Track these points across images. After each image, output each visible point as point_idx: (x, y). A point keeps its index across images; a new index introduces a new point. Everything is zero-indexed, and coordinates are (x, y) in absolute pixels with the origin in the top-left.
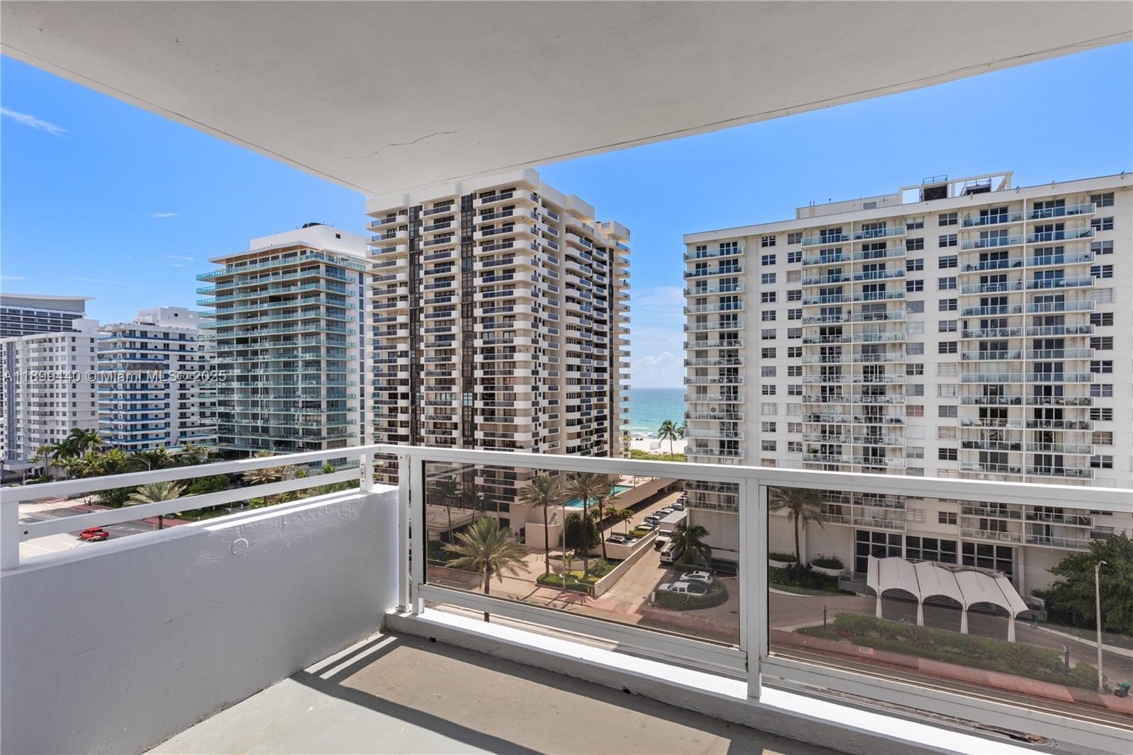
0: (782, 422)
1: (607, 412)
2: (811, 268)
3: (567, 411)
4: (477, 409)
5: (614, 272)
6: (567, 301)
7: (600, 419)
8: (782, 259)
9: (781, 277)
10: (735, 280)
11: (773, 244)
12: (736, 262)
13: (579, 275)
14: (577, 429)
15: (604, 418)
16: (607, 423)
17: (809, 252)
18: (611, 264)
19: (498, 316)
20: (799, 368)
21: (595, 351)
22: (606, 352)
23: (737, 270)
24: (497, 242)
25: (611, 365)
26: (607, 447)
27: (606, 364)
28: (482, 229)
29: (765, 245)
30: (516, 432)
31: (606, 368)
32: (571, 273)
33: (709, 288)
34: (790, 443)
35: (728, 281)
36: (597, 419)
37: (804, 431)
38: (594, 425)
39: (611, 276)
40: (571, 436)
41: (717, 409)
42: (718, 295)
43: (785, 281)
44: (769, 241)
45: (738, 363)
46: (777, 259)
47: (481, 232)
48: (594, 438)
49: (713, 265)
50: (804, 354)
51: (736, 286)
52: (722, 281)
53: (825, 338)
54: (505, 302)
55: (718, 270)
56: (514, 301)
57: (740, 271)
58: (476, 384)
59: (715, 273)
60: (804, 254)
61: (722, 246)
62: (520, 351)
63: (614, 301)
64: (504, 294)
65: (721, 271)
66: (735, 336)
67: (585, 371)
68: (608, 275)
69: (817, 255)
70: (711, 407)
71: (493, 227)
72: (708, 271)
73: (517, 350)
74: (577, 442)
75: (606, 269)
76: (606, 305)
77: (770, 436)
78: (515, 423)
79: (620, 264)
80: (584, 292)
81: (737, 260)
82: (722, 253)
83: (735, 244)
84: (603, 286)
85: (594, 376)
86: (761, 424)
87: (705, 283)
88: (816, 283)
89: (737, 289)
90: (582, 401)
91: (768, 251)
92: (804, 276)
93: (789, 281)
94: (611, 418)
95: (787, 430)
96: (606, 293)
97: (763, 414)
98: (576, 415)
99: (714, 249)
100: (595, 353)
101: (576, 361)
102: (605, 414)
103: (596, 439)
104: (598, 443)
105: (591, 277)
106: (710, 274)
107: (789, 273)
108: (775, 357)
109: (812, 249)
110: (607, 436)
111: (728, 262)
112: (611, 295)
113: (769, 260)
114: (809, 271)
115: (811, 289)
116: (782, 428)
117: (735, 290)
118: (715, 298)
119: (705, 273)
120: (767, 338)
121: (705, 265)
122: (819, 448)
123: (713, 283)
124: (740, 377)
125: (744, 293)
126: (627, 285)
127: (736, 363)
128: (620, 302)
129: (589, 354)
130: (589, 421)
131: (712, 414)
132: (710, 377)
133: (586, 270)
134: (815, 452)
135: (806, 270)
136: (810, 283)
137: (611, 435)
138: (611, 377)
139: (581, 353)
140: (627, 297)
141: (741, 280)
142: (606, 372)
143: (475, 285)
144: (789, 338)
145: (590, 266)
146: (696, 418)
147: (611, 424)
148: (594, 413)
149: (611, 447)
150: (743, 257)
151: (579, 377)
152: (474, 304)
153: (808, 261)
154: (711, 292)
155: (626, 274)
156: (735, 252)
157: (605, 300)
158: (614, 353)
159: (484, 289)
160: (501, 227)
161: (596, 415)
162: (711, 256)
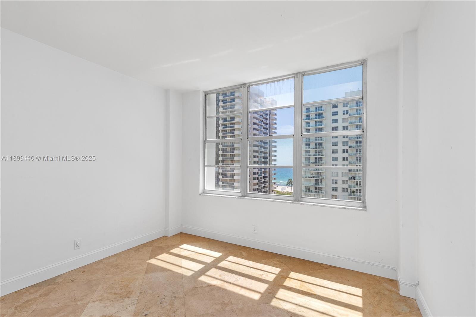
0: (340, 179)
2: (352, 117)
3: (253, 174)
4: (219, 173)
5: (271, 118)
6: (254, 130)
7: (265, 178)
8: (340, 113)
9: (340, 121)
10: (322, 122)
11: (337, 107)
12: (322, 114)
13: (258, 119)
14: (257, 181)
15: (266, 177)
16: (267, 179)
17: (351, 110)
18: (270, 115)
19: (228, 136)
20: (347, 158)
21: (263, 150)
22: (268, 151)
23: (322, 118)
24: (228, 106)
25: (269, 156)
26: (267, 189)
27: (268, 155)
28: (222, 101)
29: (333, 107)
30: (235, 182)
31: (267, 157)
32: (255, 119)
33: (311, 124)
34: (343, 189)
35: (319, 122)
36: (264, 177)
37: (349, 183)
38: (263, 180)
39: (270, 120)
40: (254, 184)
41: (314, 174)
42: (315, 128)
43: (342, 122)
44: (335, 106)
45: (322, 156)
46: (338, 113)
47: (222, 102)
48: (263, 185)
49: (313, 116)
50: (349, 152)
52: (316, 122)
53: (358, 145)
54: (231, 130)
55: (314, 118)
56: (235, 130)
57: (323, 118)
58: (219, 163)
59: (313, 119)
60: (349, 111)
61: (316, 108)
62: (236, 150)
63: (271, 130)
64: (231, 127)
65: (316, 118)
66: (321, 144)
67: (260, 158)
68: (268, 119)
69: (355, 112)
70: (311, 173)
71: (227, 100)
72: (311, 118)
74: (257, 187)
75: (268, 117)
76: (268, 131)
77: (335, 185)
78: (234, 179)
79: (273, 115)
80: (260, 126)
81: (322, 113)
82: (316, 111)
83: (321, 107)
84: (267, 124)
85: (263, 160)
86: (331, 180)
87: (309, 123)
88: (354, 123)
89: (322, 125)
90: (259, 170)
91: (335, 110)
92: (349, 120)
93: (343, 122)
94: (269, 177)
95: (342, 183)
96: (268, 126)
97: (332, 176)
98: (257, 176)
99: (313, 109)
100: (264, 151)
101: (257, 154)
102: (267, 175)
103: (264, 186)
104: (264, 187)
105: (262, 120)
106: (312, 119)
107: (343, 119)
108: (337, 153)
109: (352, 109)
110: (267, 184)
111: (319, 114)
112: (270, 127)
113: (335, 113)
114: (351, 118)
115: (352, 125)
116: (340, 182)
118: (313, 129)
119: (309, 119)
120: (334, 145)
121: (309, 115)
122: (355, 190)
123: (313, 123)
124: (323, 161)
125: (325, 127)
126: (275, 124)
127: (321, 156)
128: (273, 130)
129: (262, 151)
130: (261, 178)
131: (312, 176)
132: (311, 161)
133: (260, 117)
134: (354, 192)
135: (350, 118)
136: (352, 123)
137: (269, 184)
138: (269, 161)
139: (258, 151)
140: (275, 128)
141: (324, 122)
142: (267, 159)
143: (219, 123)
144: (343, 145)
145: (262, 116)
146: (305, 178)
147: (269, 180)
148: (263, 175)
149: (269, 189)
150: (325, 112)
151: (258, 161)
152: (219, 131)
153: (351, 114)
154: (312, 126)
155: (276, 119)
156: (322, 110)
157: (267, 130)
158: (271, 151)
159: (223, 125)
160: (230, 100)
161: (264, 176)
162: (312, 112)
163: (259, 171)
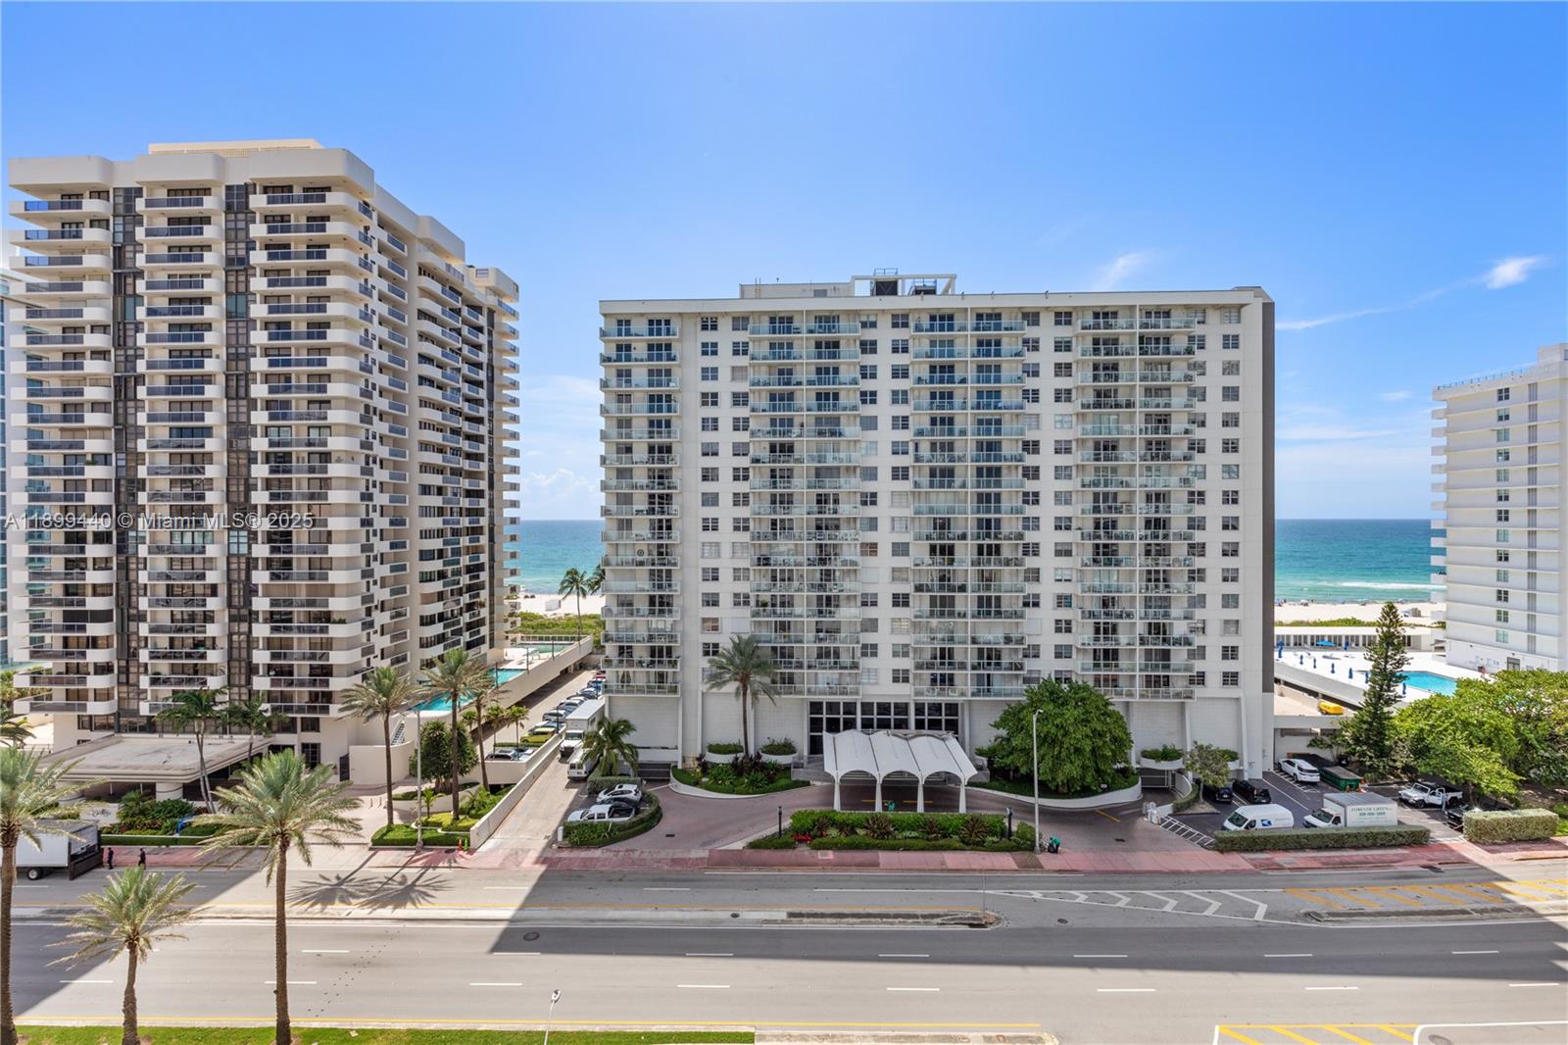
0: (726, 565)
1: (484, 558)
2: (759, 365)
3: (421, 559)
4: (256, 559)
5: (494, 345)
6: (421, 384)
7: (474, 570)
8: (725, 348)
9: (725, 374)
10: (668, 372)
11: (714, 327)
12: (668, 347)
13: (440, 344)
14: (437, 586)
15: (480, 567)
16: (484, 576)
17: (757, 344)
18: (490, 333)
19: (297, 399)
20: (746, 496)
21: (466, 464)
22: (484, 467)
23: (670, 358)
24: (297, 273)
25: (491, 486)
26: (484, 613)
27: (484, 485)
28: (267, 247)
29: (704, 328)
30: (333, 596)
31: (483, 491)
32: (426, 339)
33: (634, 378)
34: (736, 596)
35: (659, 372)
36: (470, 569)
37: (752, 578)
38: (465, 580)
39: (490, 351)
40: (427, 599)
41: (646, 552)
42: (647, 392)
43: (730, 379)
44: (709, 324)
45: (672, 488)
46: (719, 349)
47: (265, 253)
48: (466, 599)
49: (640, 349)
50: (751, 477)
51: (670, 380)
52: (651, 372)
53: (775, 457)
54: (310, 376)
55: (645, 356)
56: (329, 375)
57: (674, 360)
59: (642, 360)
60: (751, 345)
61: (651, 322)
62: (339, 461)
63: (495, 389)
64: (309, 363)
65: (650, 358)
66: (669, 450)
67: (450, 495)
68: (486, 348)
69: (765, 349)
70: (637, 548)
71: (288, 246)
72: (633, 356)
73: (334, 458)
74: (437, 608)
75: (483, 339)
76: (482, 394)
77: (711, 587)
78: (330, 582)
79: (503, 334)
80: (449, 371)
81: (670, 345)
82: (651, 333)
83: (668, 322)
84: (478, 366)
85: (465, 503)
86: (700, 571)
87: (628, 373)
88: (765, 385)
89: (671, 384)
90: (446, 543)
91: (709, 337)
92: (751, 373)
93: (733, 379)
94: (492, 568)
95: (732, 578)
96: (482, 375)
97: (703, 557)
98: (436, 565)
99: (640, 326)
100: (467, 467)
101: (436, 480)
102: (481, 561)
103: (468, 601)
104: (470, 607)
105: (460, 349)
106: (636, 360)
107: (733, 369)
108: (717, 480)
109: (760, 340)
110: (484, 595)
111: (659, 347)
112: (491, 380)
113: (710, 349)
114: (757, 368)
115: (759, 391)
116: (726, 575)
117: (668, 385)
118: (642, 395)
119: (628, 359)
120: (708, 454)
121: (628, 347)
122: (768, 600)
123: (640, 374)
124: (674, 507)
125: (679, 391)
126: (514, 367)
127: (669, 488)
128: (504, 392)
129: (456, 469)
130: (456, 573)
131: (639, 558)
132: (636, 507)
133: (451, 337)
134: (765, 605)
135: (753, 366)
136: (758, 384)
137: (492, 594)
138: (491, 505)
139: (445, 467)
140: (514, 385)
141: (676, 373)
142: (483, 497)
143: (252, 342)
144: (735, 455)
145: (458, 331)
146: (617, 565)
147: (492, 577)
148: (465, 560)
149: (492, 612)
150: (678, 341)
151: (441, 505)
152: (250, 377)
153: (756, 355)
154: (637, 386)
155: (514, 350)
156: (668, 334)
157: (481, 390)
158: (495, 469)
159: (271, 352)
160: (304, 248)
161: (468, 563)
162: (636, 335)
163: (444, 544)
